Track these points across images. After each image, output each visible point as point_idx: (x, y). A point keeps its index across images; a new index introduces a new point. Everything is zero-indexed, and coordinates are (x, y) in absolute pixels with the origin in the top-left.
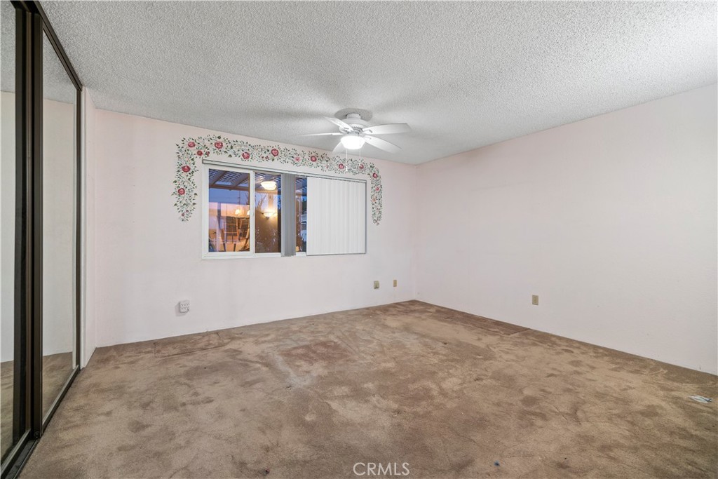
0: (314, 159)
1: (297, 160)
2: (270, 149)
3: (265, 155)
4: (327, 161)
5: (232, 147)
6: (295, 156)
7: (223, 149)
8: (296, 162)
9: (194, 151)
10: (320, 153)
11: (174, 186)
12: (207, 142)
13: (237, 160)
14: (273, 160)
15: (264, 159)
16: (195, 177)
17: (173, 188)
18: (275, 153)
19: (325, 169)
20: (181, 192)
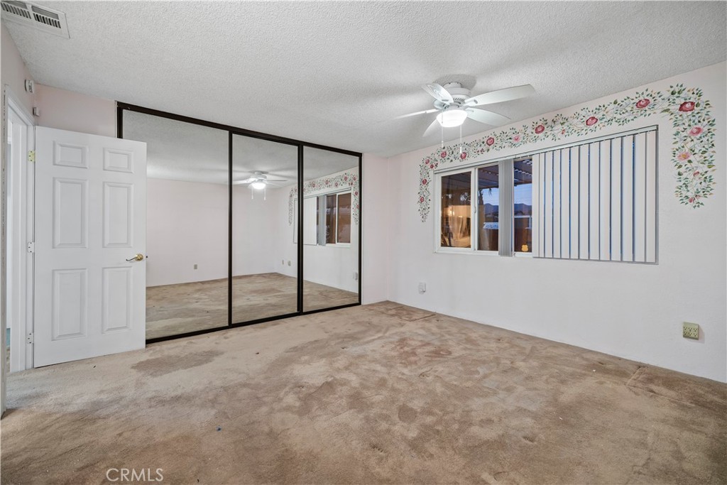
0: (539, 129)
1: (516, 140)
2: (485, 140)
3: (480, 149)
4: (562, 124)
5: (453, 153)
6: (514, 136)
7: (447, 157)
8: (515, 142)
9: (429, 166)
10: (550, 117)
11: (418, 196)
12: (436, 156)
13: (457, 163)
14: (488, 150)
15: (480, 152)
16: (430, 186)
17: (418, 199)
18: (490, 142)
19: (559, 135)
20: (422, 200)
